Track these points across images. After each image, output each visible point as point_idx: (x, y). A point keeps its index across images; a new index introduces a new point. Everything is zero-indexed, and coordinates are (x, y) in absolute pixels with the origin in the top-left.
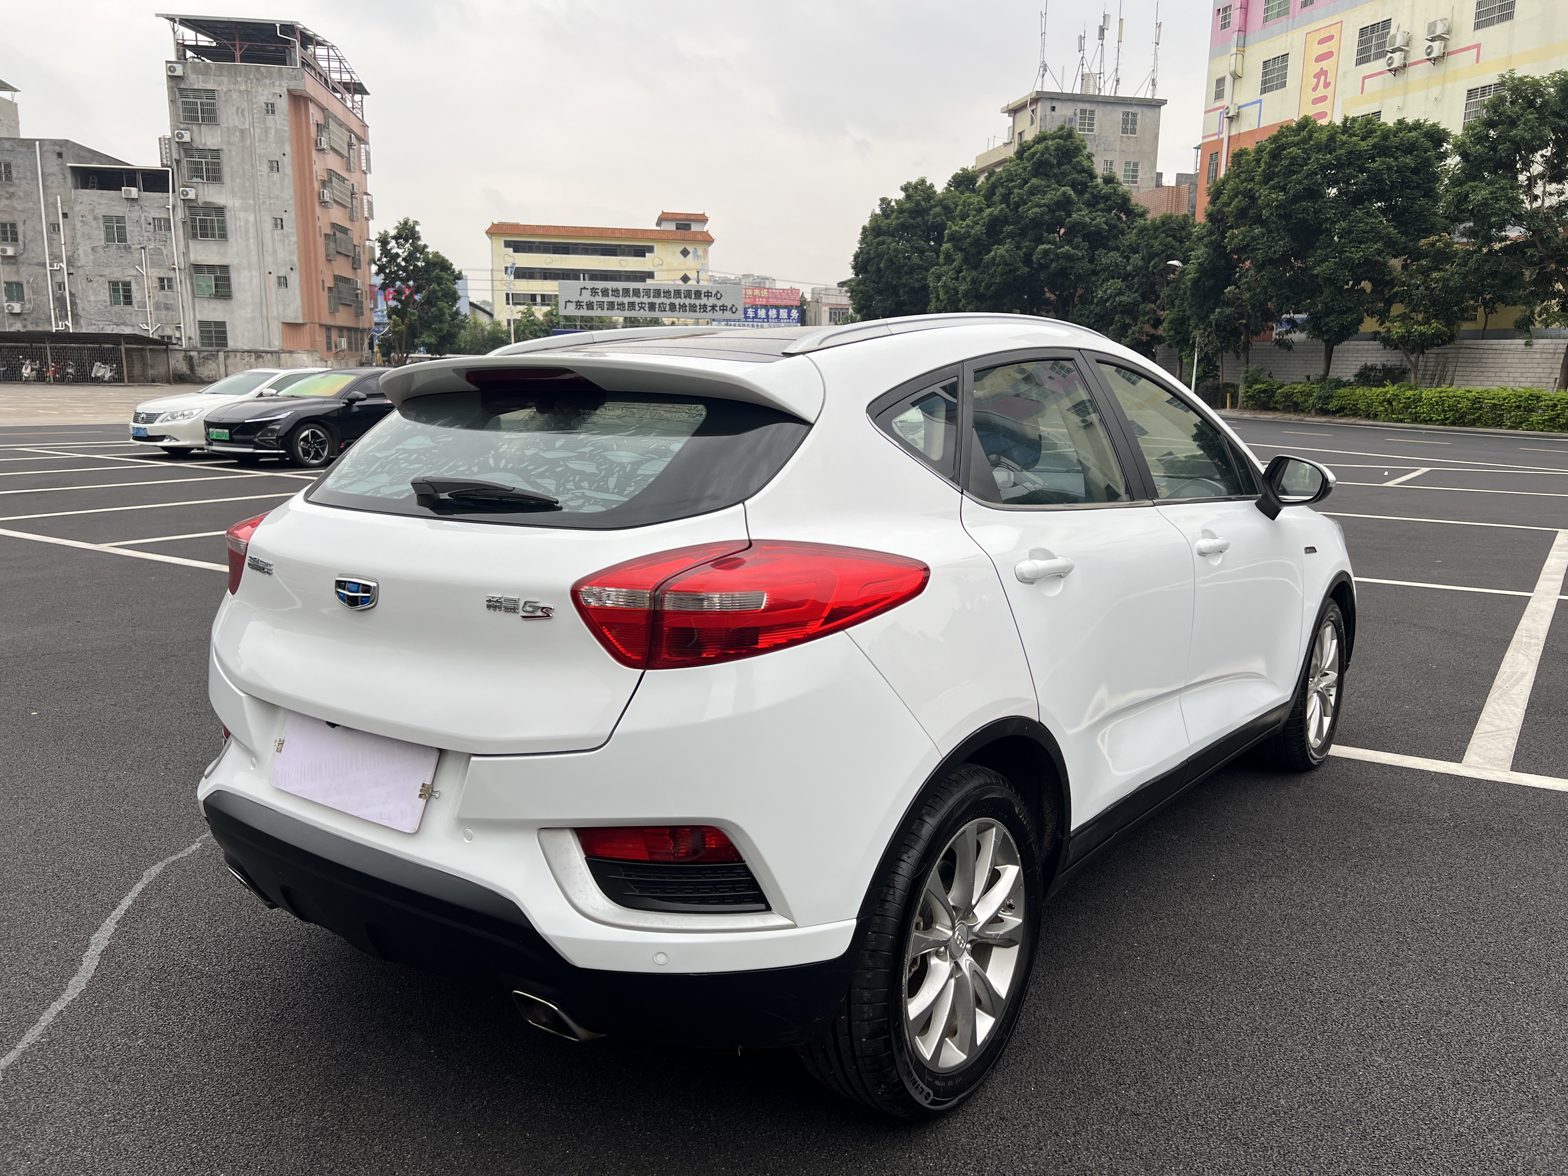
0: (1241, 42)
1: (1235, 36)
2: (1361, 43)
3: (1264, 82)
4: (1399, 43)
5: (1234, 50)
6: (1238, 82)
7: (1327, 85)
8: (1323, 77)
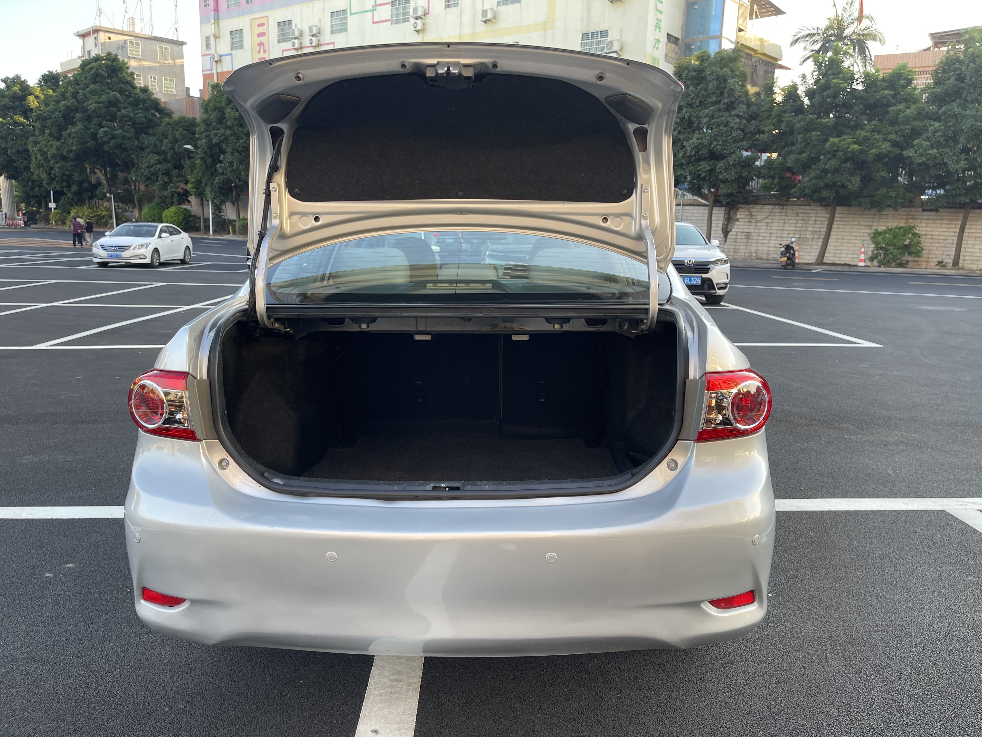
0: (216, 17)
1: (212, 13)
2: (279, 31)
3: (232, 43)
4: (297, 34)
5: (213, 21)
6: (218, 40)
7: (265, 51)
8: (262, 47)
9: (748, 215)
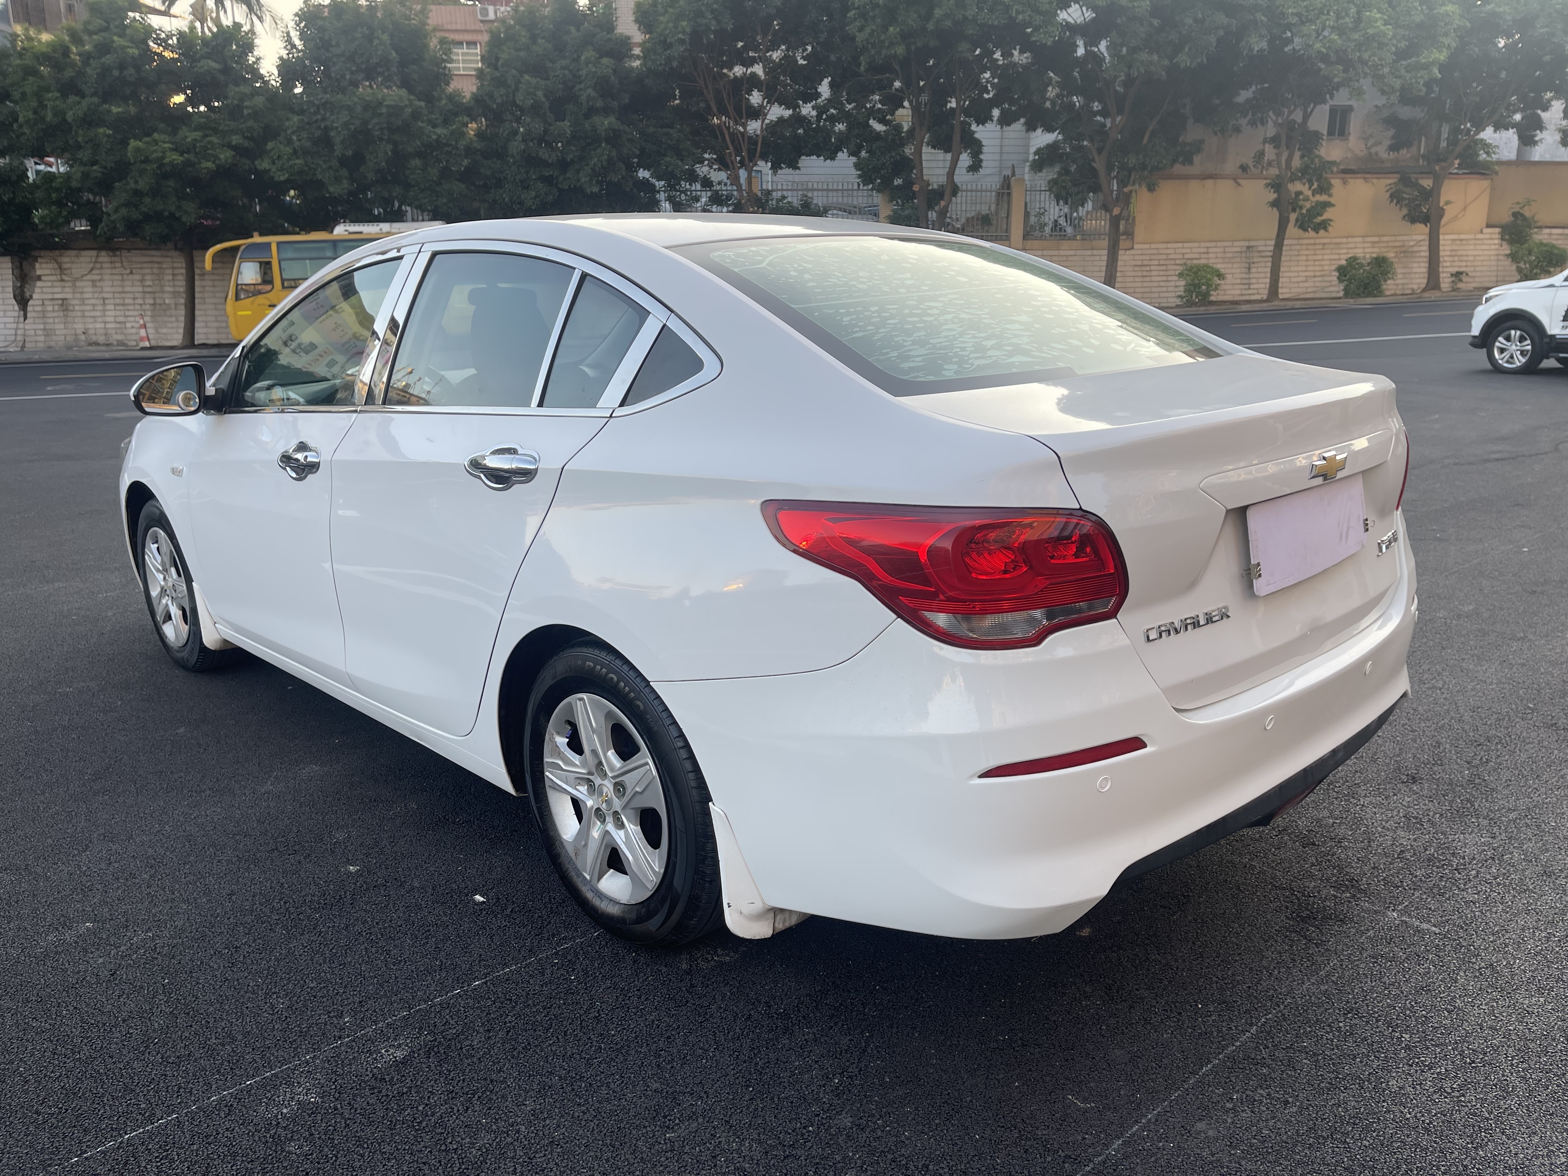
9: (54, 269)
